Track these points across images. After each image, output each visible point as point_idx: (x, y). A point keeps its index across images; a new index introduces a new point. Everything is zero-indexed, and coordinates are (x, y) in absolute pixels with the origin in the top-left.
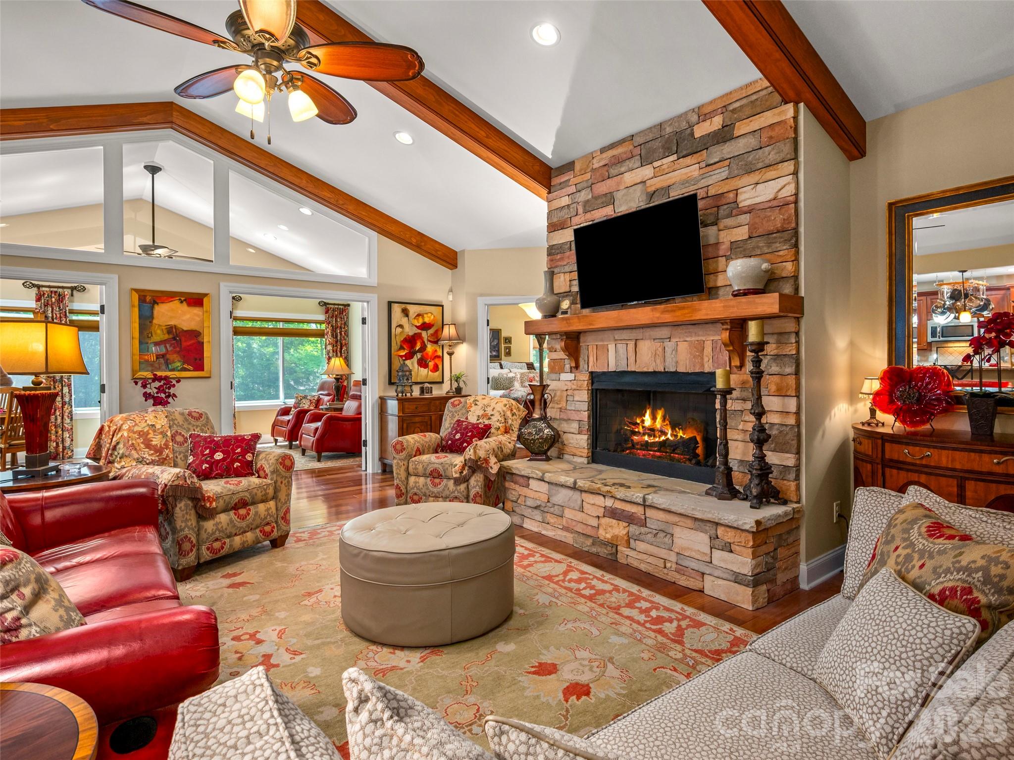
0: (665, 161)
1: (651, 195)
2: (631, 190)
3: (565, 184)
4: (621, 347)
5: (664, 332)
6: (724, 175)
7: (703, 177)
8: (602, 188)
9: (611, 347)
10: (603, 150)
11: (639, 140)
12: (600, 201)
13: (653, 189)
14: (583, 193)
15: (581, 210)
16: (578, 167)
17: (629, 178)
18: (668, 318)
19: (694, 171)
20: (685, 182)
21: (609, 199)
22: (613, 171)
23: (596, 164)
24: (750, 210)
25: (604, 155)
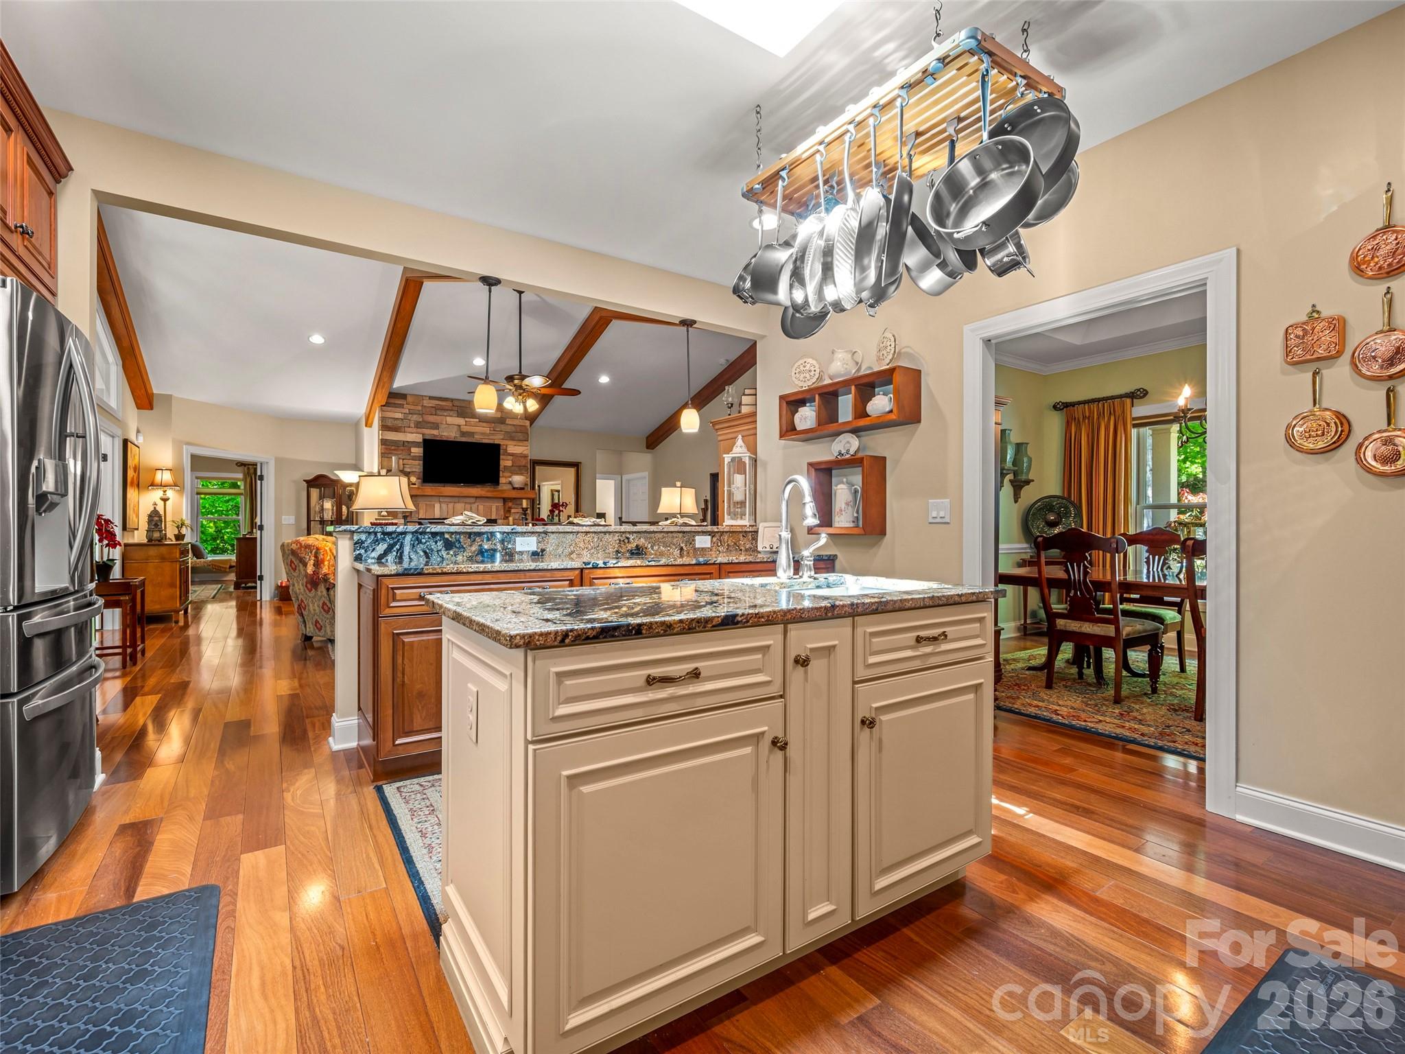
0: (472, 420)
1: (463, 434)
2: (451, 427)
3: (401, 406)
4: (444, 506)
5: (472, 500)
6: (502, 437)
7: (493, 434)
8: (431, 418)
9: (437, 506)
10: (431, 398)
11: (456, 403)
12: (429, 425)
13: (464, 430)
14: (415, 416)
15: (412, 425)
16: (409, 399)
17: (449, 420)
18: (489, 494)
19: (487, 430)
20: (482, 434)
21: (436, 426)
22: (438, 412)
23: (426, 403)
24: (512, 455)
25: (432, 401)
